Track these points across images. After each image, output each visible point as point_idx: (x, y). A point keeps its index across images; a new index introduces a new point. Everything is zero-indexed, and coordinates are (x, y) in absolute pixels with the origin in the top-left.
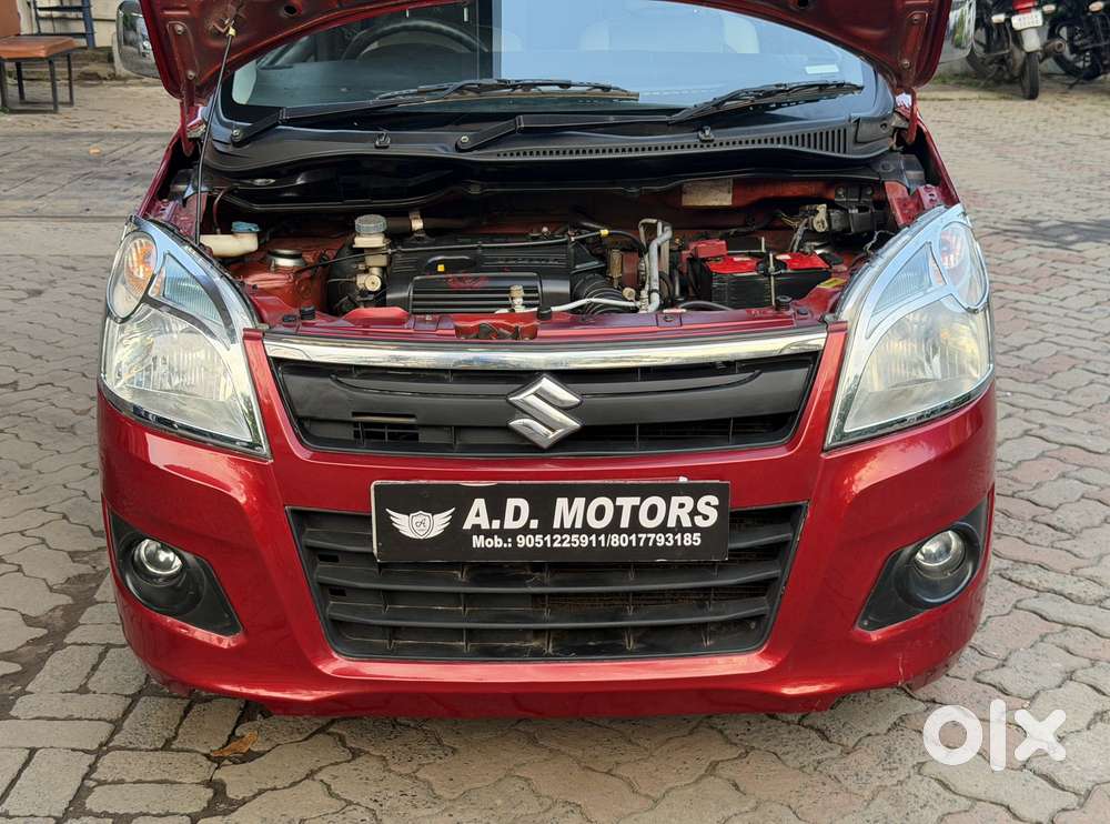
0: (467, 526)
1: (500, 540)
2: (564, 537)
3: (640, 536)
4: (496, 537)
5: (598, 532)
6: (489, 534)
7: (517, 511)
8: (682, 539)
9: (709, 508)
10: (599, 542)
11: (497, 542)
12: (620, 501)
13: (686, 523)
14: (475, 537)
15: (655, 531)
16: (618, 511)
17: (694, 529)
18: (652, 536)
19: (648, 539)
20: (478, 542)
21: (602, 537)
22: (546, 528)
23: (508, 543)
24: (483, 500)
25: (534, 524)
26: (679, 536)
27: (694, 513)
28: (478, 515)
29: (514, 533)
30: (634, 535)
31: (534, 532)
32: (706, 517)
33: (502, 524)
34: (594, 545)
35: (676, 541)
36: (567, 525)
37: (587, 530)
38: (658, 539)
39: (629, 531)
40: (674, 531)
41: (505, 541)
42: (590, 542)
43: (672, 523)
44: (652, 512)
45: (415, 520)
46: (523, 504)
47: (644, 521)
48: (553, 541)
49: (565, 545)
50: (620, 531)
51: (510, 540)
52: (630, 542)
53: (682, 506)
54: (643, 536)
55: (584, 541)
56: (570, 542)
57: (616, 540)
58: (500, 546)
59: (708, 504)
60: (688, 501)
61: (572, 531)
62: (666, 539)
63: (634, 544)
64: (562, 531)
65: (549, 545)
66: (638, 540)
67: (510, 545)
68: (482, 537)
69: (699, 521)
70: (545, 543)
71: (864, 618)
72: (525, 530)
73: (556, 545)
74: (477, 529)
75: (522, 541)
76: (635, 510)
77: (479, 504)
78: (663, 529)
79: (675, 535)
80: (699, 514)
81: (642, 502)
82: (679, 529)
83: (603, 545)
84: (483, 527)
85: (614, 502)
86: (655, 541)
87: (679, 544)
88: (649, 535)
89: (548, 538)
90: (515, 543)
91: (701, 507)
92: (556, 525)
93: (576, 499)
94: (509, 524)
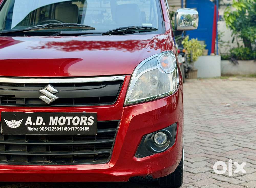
0: (26, 124)
1: (35, 128)
2: (52, 128)
3: (73, 127)
4: (34, 127)
5: (62, 126)
6: (32, 127)
7: (40, 120)
8: (84, 129)
9: (91, 120)
10: (62, 129)
11: (34, 129)
12: (67, 118)
13: (85, 124)
14: (28, 128)
15: (77, 126)
16: (67, 120)
17: (87, 126)
18: (76, 128)
19: (75, 129)
20: (29, 129)
21: (63, 128)
22: (47, 125)
23: (37, 129)
24: (30, 117)
25: (44, 124)
26: (83, 128)
27: (87, 121)
28: (29, 121)
29: (39, 127)
30: (71, 127)
31: (44, 126)
32: (90, 123)
33: (35, 124)
34: (61, 130)
35: (83, 129)
36: (53, 124)
37: (58, 126)
38: (78, 129)
39: (70, 126)
40: (82, 126)
41: (36, 129)
42: (59, 129)
43: (81, 124)
44: (76, 121)
45: (12, 122)
46: (41, 118)
47: (74, 123)
48: (49, 129)
49: (53, 130)
50: (67, 126)
51: (38, 128)
52: (70, 129)
53: (84, 119)
54: (74, 128)
55: (58, 129)
56: (54, 129)
57: (67, 129)
58: (35, 130)
59: (91, 119)
60: (86, 118)
61: (54, 126)
62: (80, 129)
63: (71, 130)
64: (52, 126)
65: (48, 130)
66: (72, 129)
67: (38, 130)
68: (30, 128)
69: (89, 124)
70: (47, 129)
71: (137, 154)
72: (42, 126)
73: (50, 130)
74: (29, 125)
75: (41, 129)
76: (71, 120)
77: (29, 118)
78: (79, 126)
79: (82, 127)
80: (89, 122)
81: (73, 118)
82: (83, 126)
83: (63, 130)
84: (30, 125)
85: (66, 118)
86: (77, 129)
87: (84, 130)
88: (75, 127)
89: (48, 128)
90: (39, 129)
91: (89, 120)
92: (50, 124)
93: (55, 117)
94: (38, 124)
